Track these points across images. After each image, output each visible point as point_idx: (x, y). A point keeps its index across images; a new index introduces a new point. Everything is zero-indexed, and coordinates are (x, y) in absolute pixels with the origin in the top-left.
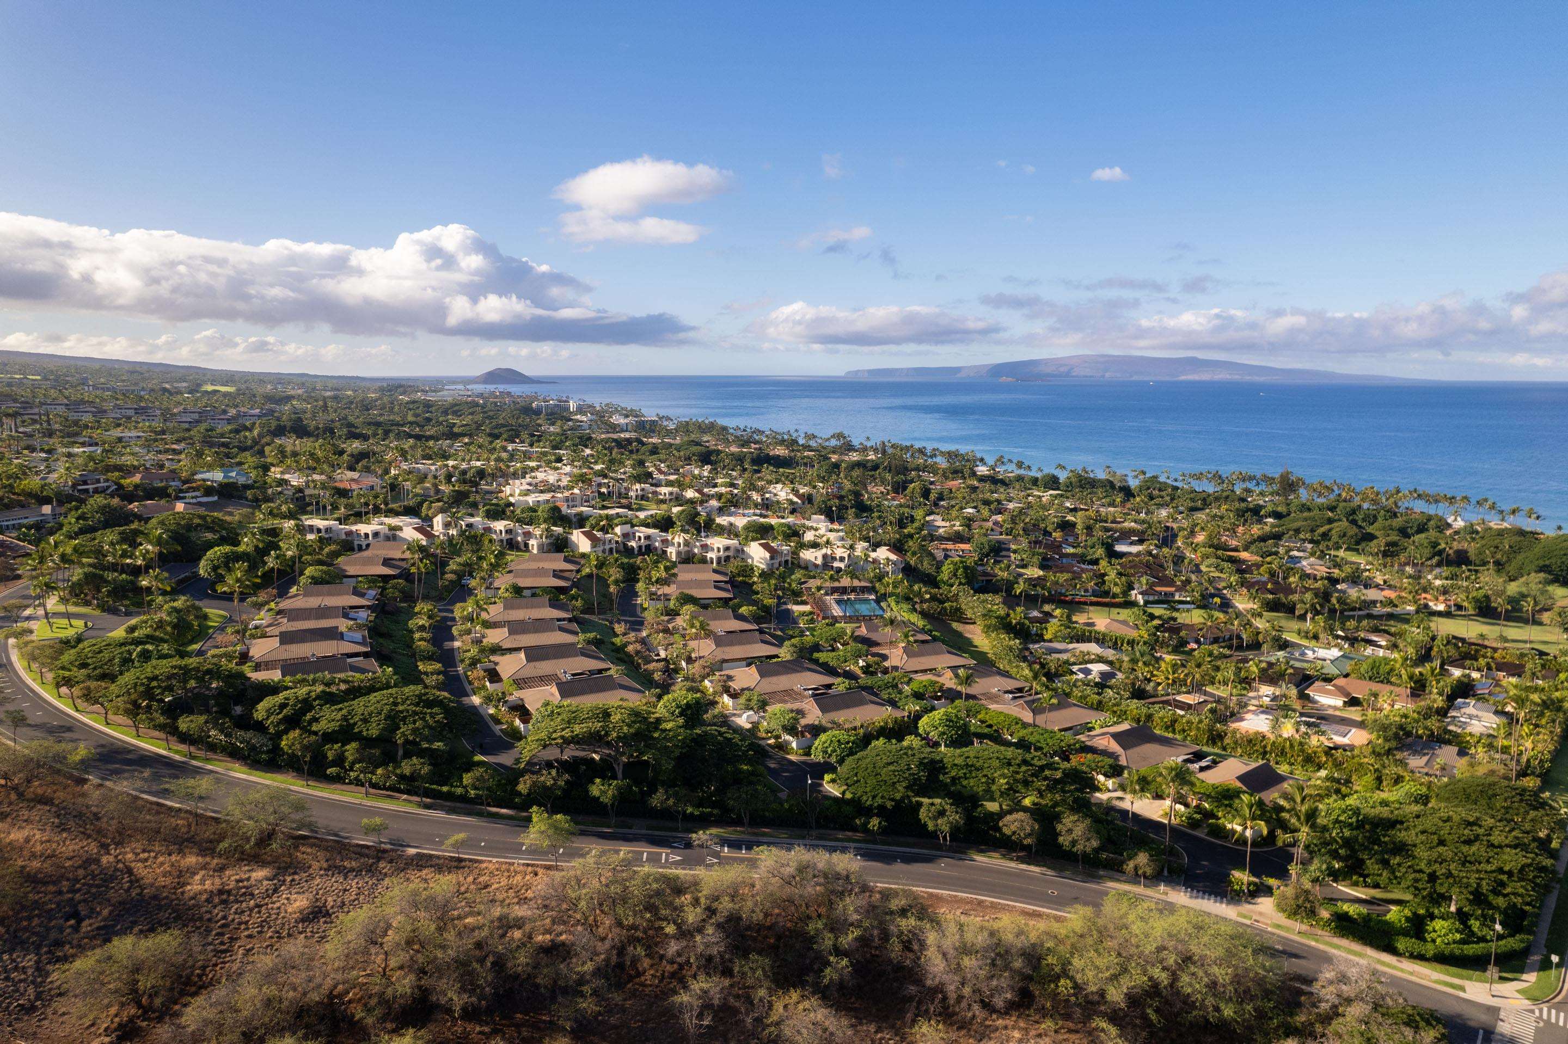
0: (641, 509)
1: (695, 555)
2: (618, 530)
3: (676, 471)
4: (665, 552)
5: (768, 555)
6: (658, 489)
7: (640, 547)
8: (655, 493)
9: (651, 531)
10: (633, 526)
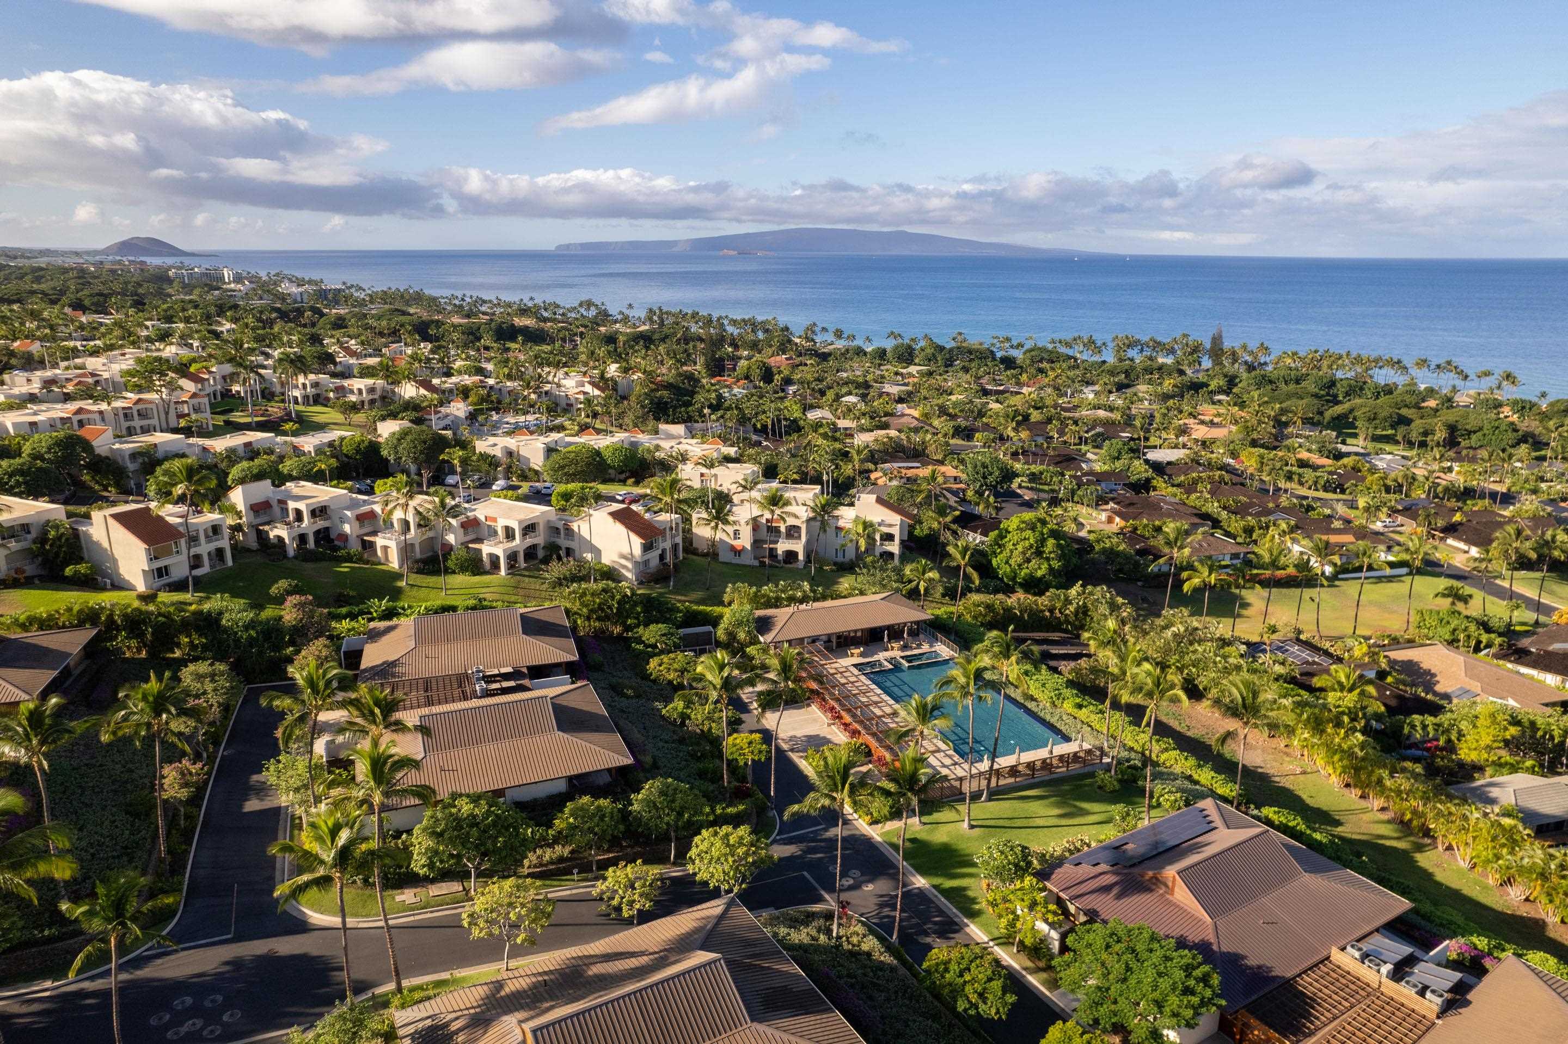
0: (306, 426)
1: (448, 549)
2: (237, 497)
3: (378, 352)
4: (368, 546)
5: (637, 543)
6: (346, 383)
7: (302, 538)
8: (340, 390)
9: (325, 493)
10: (280, 479)
